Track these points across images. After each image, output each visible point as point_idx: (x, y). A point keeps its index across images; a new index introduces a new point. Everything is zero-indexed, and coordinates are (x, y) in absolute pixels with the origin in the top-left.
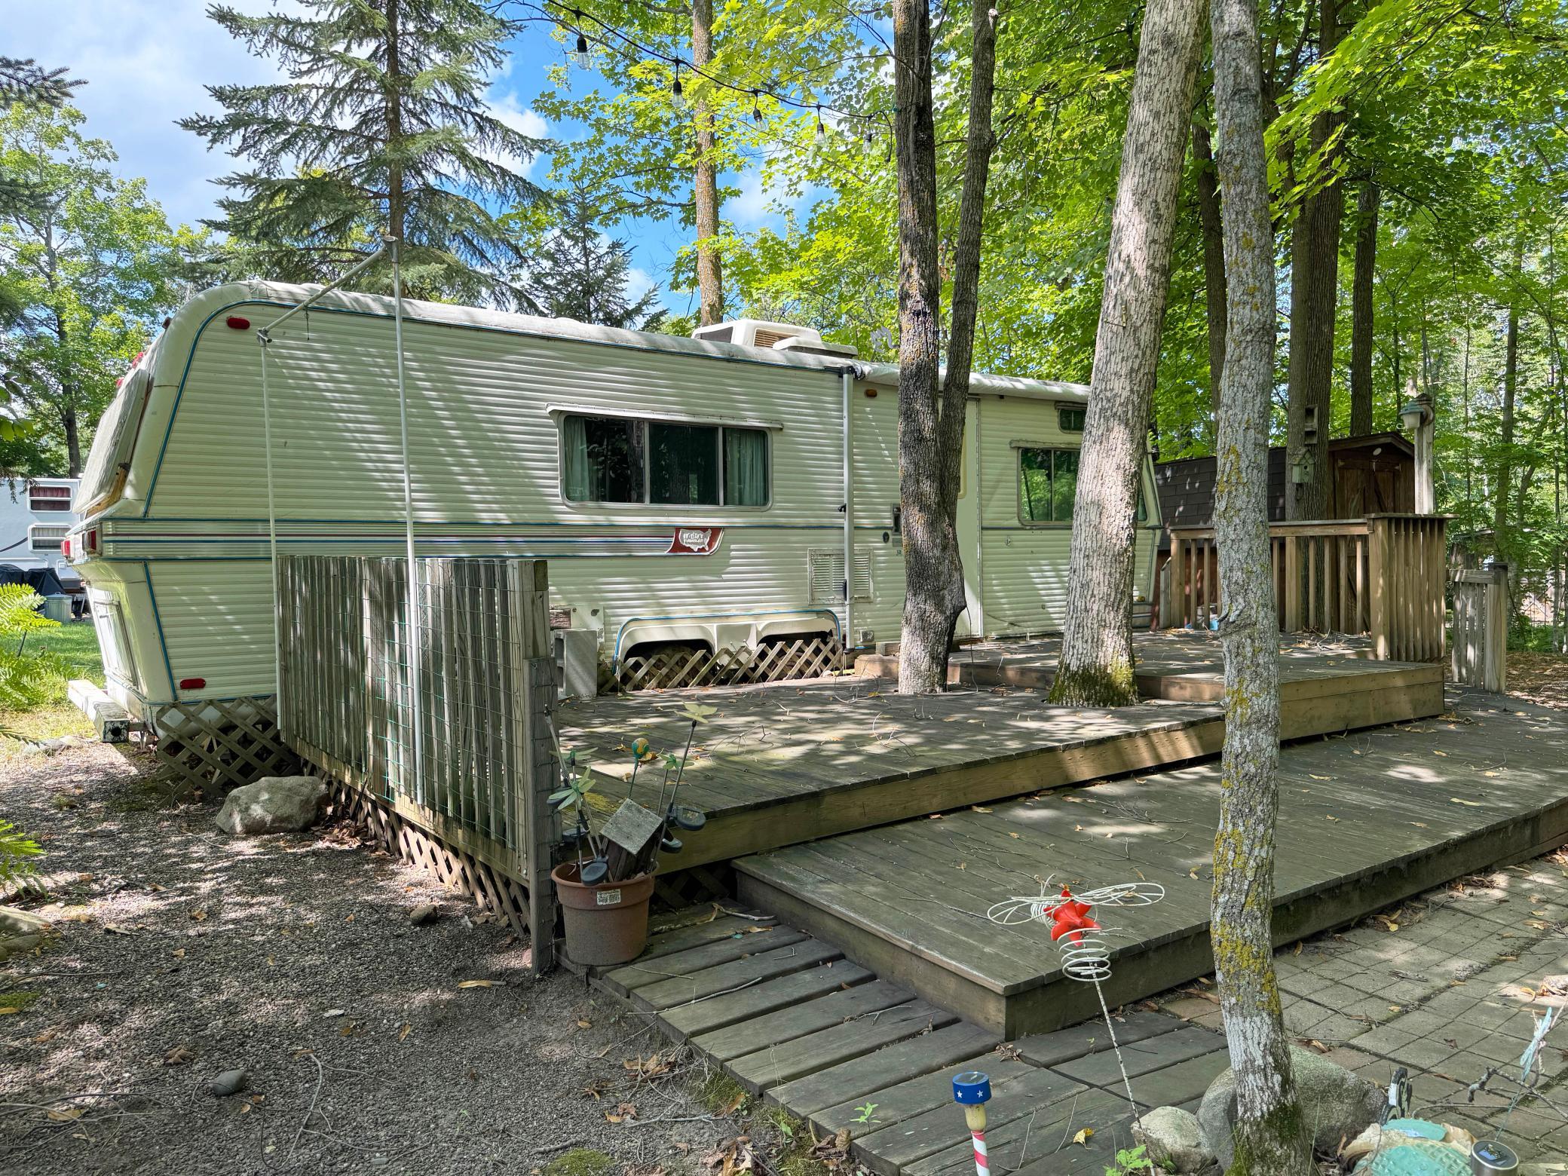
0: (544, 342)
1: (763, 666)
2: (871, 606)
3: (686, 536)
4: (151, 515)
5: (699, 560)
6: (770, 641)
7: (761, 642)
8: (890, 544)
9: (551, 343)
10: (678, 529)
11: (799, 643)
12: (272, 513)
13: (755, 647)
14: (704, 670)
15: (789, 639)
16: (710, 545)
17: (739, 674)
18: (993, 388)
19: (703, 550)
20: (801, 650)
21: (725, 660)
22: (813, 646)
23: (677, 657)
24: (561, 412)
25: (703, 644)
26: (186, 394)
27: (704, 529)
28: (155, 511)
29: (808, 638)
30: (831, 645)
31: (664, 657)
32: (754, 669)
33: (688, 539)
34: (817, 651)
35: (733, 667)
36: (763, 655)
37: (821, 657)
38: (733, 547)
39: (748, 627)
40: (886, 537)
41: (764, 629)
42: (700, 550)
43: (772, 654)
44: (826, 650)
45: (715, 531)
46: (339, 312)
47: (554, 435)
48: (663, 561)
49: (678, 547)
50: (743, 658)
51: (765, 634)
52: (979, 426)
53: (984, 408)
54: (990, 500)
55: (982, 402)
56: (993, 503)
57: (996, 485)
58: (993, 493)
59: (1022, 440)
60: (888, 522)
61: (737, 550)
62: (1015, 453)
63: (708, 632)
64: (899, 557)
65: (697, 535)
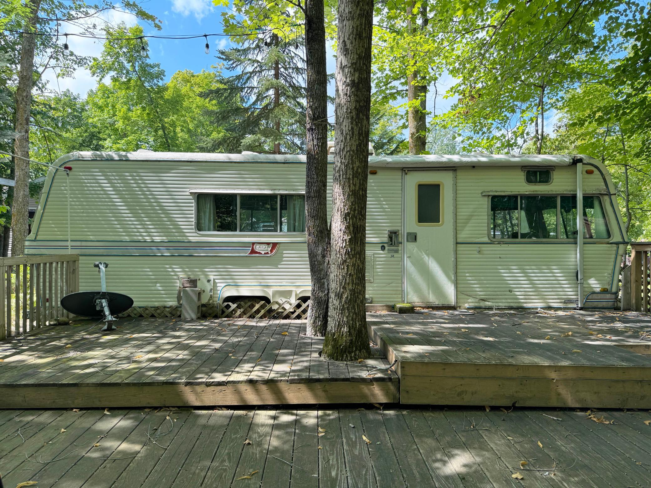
0: (189, 163)
1: (299, 311)
2: (373, 284)
3: (257, 247)
4: (38, 239)
5: (266, 258)
6: (304, 299)
7: (298, 299)
8: (386, 251)
9: (192, 163)
10: (253, 244)
12: (69, 238)
13: (294, 301)
14: (264, 311)
16: (271, 251)
17: (284, 314)
18: (468, 162)
19: (267, 253)
21: (275, 307)
23: (249, 304)
24: (196, 193)
25: (266, 299)
26: (50, 196)
27: (268, 244)
28: (39, 238)
31: (242, 303)
32: (293, 313)
33: (257, 248)
35: (280, 310)
36: (299, 306)
38: (284, 252)
39: (290, 292)
40: (383, 248)
41: (300, 293)
42: (265, 253)
43: (304, 306)
45: (275, 245)
46: (102, 160)
47: (192, 203)
48: (246, 258)
49: (253, 252)
50: (287, 306)
51: (301, 295)
52: (455, 185)
53: (460, 174)
54: (464, 227)
55: (458, 171)
56: (467, 228)
57: (469, 218)
58: (467, 223)
59: (492, 191)
60: (386, 240)
61: (287, 254)
62: (486, 199)
63: (269, 293)
64: (392, 259)
65: (264, 246)
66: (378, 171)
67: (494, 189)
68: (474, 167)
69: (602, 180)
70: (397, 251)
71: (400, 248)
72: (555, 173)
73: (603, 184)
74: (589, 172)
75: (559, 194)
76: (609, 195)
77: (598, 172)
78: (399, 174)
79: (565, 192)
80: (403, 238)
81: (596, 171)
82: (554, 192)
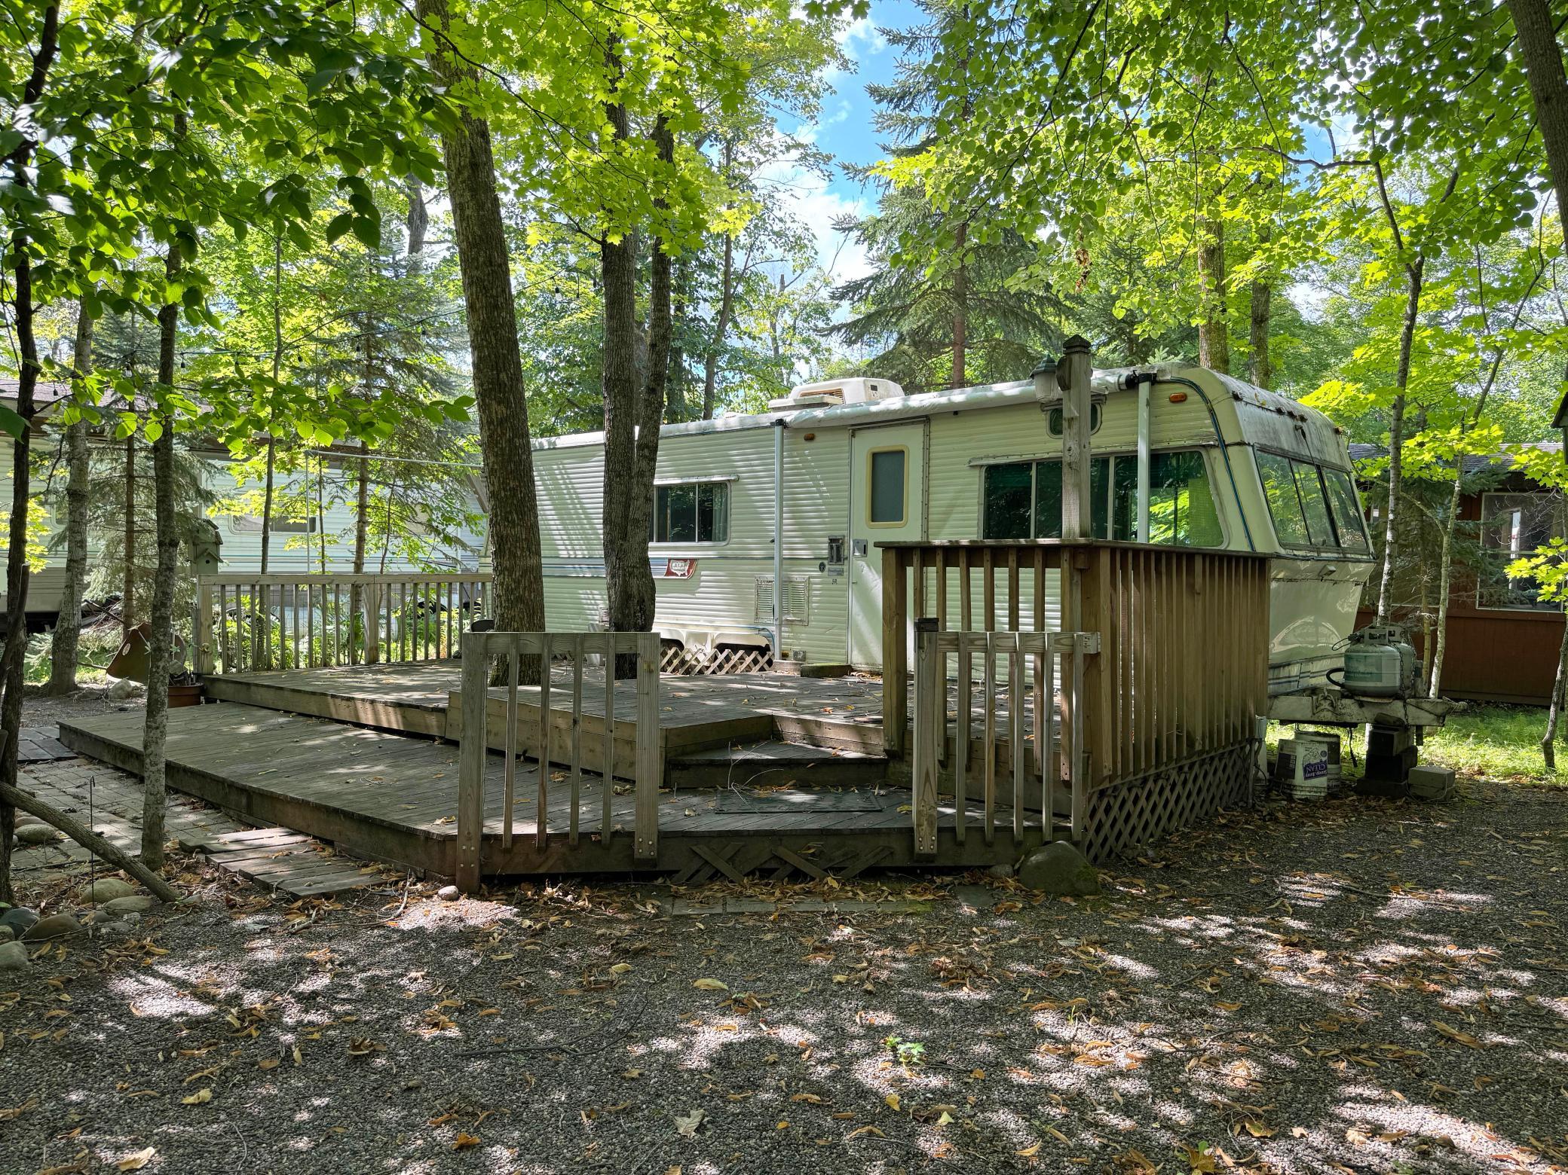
1: (714, 665)
2: (807, 629)
3: (674, 564)
5: (683, 582)
6: (721, 647)
7: (714, 647)
8: (826, 573)
10: (670, 560)
11: (741, 652)
13: (709, 650)
14: (676, 662)
15: (735, 648)
16: (688, 571)
17: (697, 669)
19: (684, 574)
20: (742, 658)
21: (688, 657)
22: (752, 656)
25: (678, 644)
27: (685, 560)
29: (749, 649)
30: (766, 658)
33: (673, 567)
34: (755, 662)
35: (693, 663)
36: (715, 657)
37: (758, 667)
38: (702, 573)
39: (705, 635)
40: (822, 567)
41: (717, 637)
42: (682, 575)
43: (721, 657)
44: (762, 661)
45: (692, 561)
49: (669, 572)
50: (701, 657)
51: (717, 642)
52: (927, 449)
53: (938, 429)
54: (942, 527)
55: (933, 423)
56: (946, 530)
57: (947, 513)
58: (945, 520)
59: (987, 457)
60: (825, 553)
61: (705, 575)
62: (976, 472)
63: (682, 635)
64: (834, 586)
65: (680, 564)
66: (817, 434)
67: (991, 451)
68: (956, 413)
69: (1207, 414)
70: (840, 573)
71: (845, 568)
72: (1105, 409)
73: (1209, 421)
74: (1180, 399)
75: (1112, 453)
76: (1224, 446)
77: (1198, 397)
78: (844, 438)
79: (1124, 448)
80: (850, 549)
81: (1193, 396)
82: (1103, 450)
